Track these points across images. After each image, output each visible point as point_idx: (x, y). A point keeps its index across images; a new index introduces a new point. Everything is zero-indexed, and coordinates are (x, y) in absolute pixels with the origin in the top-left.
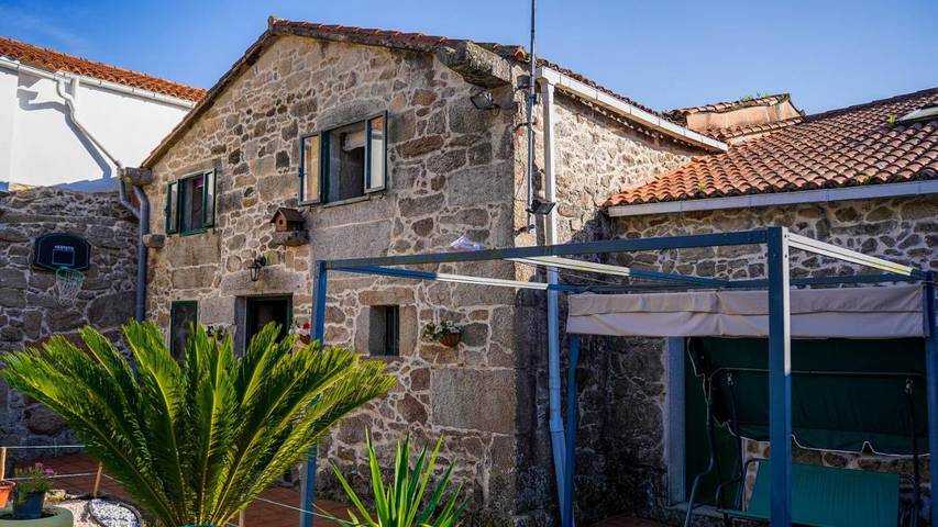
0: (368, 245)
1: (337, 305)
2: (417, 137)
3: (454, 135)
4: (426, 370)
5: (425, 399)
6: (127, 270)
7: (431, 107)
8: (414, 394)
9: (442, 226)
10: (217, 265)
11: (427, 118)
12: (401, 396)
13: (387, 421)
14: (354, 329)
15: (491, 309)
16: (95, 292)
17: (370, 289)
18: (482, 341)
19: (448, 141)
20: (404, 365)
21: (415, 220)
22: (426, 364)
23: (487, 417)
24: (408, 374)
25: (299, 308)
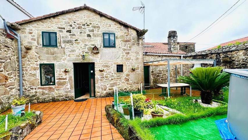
0: (116, 55)
1: (108, 65)
2: (126, 39)
3: (133, 41)
4: (129, 74)
5: (129, 78)
6: (12, 54)
7: (128, 35)
8: (127, 78)
9: (131, 54)
10: (64, 55)
11: (128, 37)
12: (124, 78)
13: (121, 82)
14: (113, 68)
15: (140, 65)
16: (5, 60)
17: (116, 62)
18: (139, 69)
19: (132, 41)
20: (124, 74)
21: (126, 52)
22: (129, 73)
23: (140, 79)
24: (125, 75)
25: (97, 65)
